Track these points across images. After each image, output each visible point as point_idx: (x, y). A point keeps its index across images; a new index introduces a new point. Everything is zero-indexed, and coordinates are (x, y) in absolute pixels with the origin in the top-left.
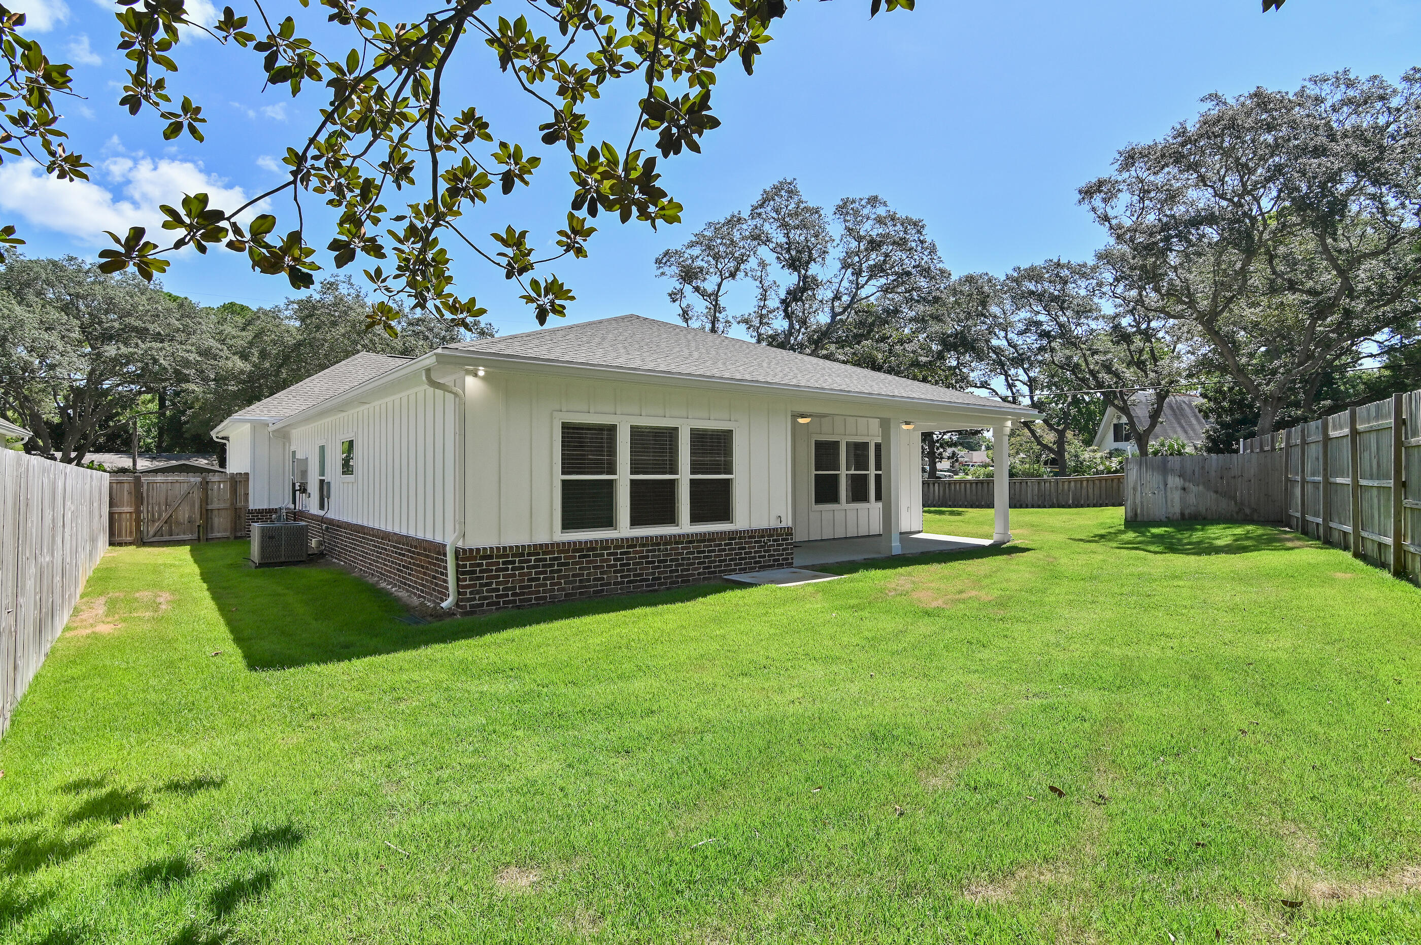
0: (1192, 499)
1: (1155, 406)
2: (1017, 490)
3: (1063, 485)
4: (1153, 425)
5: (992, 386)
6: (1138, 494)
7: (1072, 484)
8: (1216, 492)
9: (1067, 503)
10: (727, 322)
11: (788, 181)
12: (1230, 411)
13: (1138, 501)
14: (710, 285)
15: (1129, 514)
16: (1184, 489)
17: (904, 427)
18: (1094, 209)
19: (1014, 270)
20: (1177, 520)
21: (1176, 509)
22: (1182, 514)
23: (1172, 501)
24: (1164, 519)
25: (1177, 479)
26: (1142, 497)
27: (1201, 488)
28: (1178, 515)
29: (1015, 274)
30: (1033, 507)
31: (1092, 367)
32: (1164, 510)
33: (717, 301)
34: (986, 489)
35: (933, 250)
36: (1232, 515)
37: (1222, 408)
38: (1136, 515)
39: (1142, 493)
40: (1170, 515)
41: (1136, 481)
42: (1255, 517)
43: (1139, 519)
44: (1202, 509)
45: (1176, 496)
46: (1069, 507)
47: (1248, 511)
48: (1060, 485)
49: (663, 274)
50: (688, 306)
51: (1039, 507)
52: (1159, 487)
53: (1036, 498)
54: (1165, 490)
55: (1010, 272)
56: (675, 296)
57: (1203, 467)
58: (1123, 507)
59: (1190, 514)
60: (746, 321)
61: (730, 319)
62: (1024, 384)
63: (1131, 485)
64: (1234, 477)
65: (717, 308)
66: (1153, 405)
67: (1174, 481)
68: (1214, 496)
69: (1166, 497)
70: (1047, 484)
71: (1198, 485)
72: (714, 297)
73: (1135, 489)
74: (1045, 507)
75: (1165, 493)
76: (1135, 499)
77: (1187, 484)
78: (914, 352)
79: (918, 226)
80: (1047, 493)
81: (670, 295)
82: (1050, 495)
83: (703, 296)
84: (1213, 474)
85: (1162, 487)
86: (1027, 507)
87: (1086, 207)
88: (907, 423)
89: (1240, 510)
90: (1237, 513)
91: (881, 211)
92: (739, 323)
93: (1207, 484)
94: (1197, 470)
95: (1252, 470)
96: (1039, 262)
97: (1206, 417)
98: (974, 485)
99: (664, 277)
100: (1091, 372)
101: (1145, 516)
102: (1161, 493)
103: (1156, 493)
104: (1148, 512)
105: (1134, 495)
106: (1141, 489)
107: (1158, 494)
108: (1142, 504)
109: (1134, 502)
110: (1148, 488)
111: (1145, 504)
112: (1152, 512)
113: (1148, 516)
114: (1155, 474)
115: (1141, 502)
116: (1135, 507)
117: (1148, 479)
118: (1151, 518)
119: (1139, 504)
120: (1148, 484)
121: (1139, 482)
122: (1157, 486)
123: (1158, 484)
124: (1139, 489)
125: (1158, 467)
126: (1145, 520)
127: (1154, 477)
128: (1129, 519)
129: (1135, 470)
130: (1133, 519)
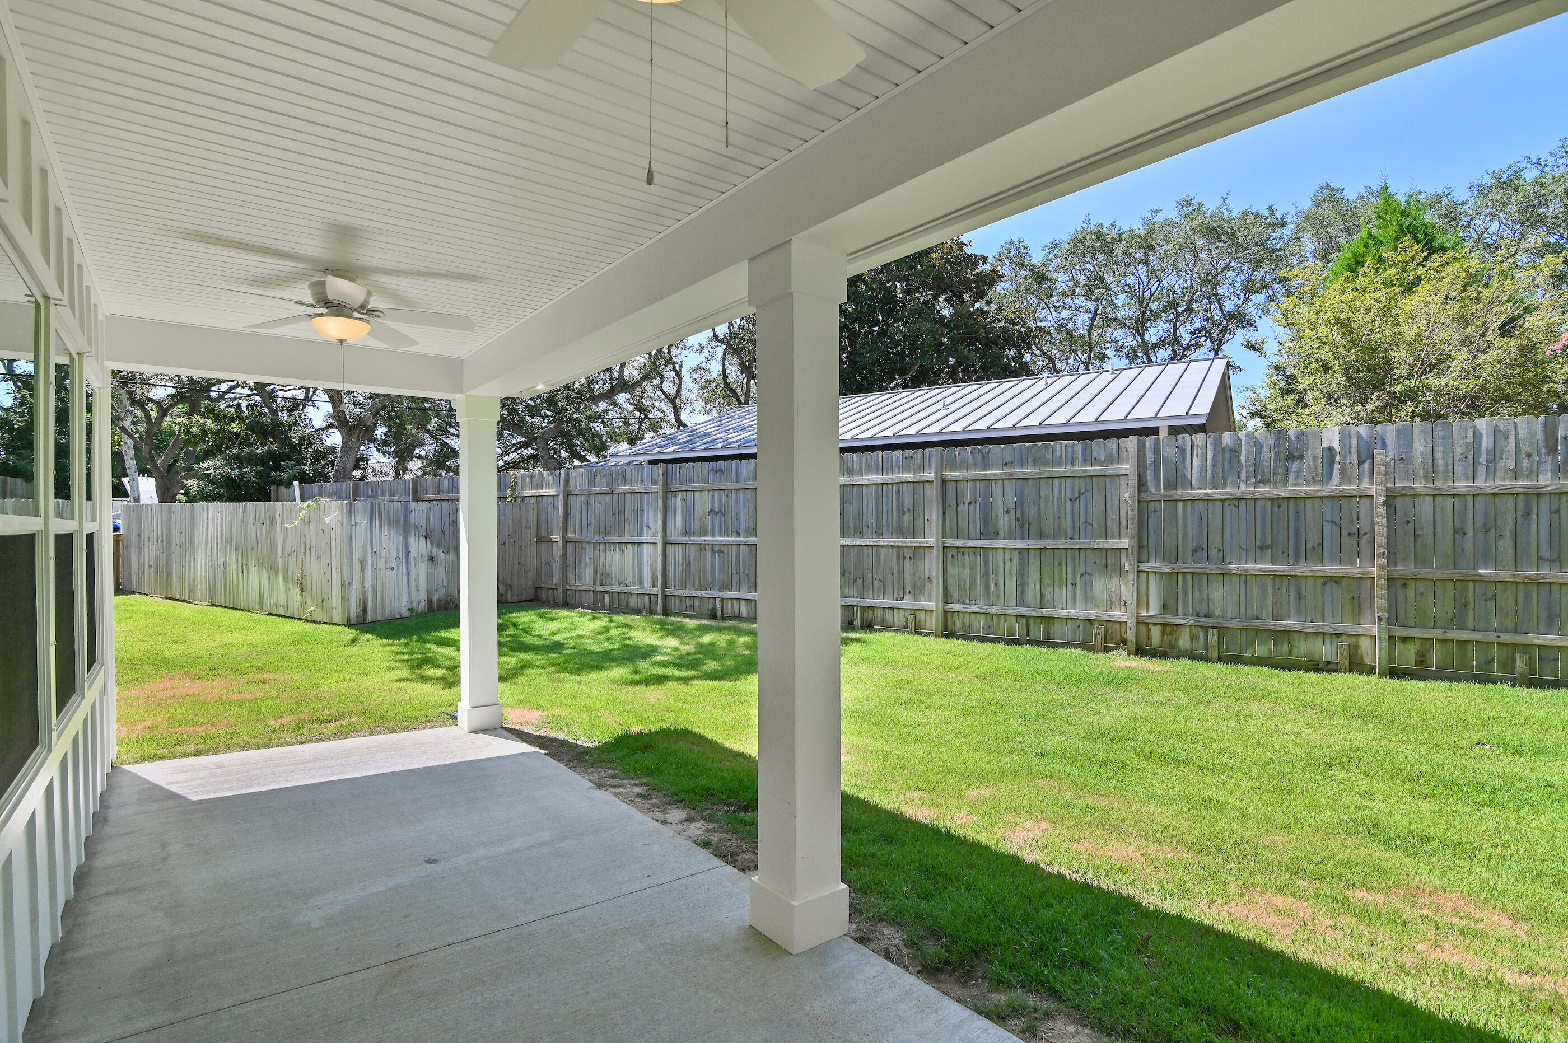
0: (441, 575)
6: (368, 571)
13: (368, 583)
15: (356, 611)
16: (431, 559)
21: (422, 595)
22: (430, 602)
23: (417, 580)
25: (423, 541)
26: (373, 577)
27: (452, 556)
28: (424, 604)
32: (406, 597)
38: (365, 611)
39: (374, 569)
40: (414, 606)
41: (366, 547)
42: (509, 597)
43: (370, 617)
44: (454, 591)
45: (422, 570)
47: (502, 589)
52: (398, 558)
54: (407, 561)
59: (439, 601)
63: (357, 555)
67: (419, 546)
69: (408, 574)
71: (448, 552)
73: (362, 562)
75: (407, 569)
76: (363, 580)
77: (435, 551)
85: (402, 555)
94: (447, 526)
95: (507, 528)
101: (379, 612)
102: (401, 567)
103: (395, 569)
104: (382, 603)
105: (362, 570)
106: (372, 561)
107: (398, 569)
108: (373, 589)
109: (363, 587)
110: (383, 560)
111: (379, 588)
112: (388, 602)
113: (383, 610)
114: (392, 534)
115: (373, 586)
116: (364, 595)
117: (383, 543)
118: (388, 613)
119: (370, 589)
120: (383, 552)
121: (369, 548)
122: (395, 555)
123: (397, 551)
124: (370, 562)
125: (397, 522)
126: (380, 617)
127: (391, 539)
128: (354, 620)
129: (363, 526)
130: (361, 620)
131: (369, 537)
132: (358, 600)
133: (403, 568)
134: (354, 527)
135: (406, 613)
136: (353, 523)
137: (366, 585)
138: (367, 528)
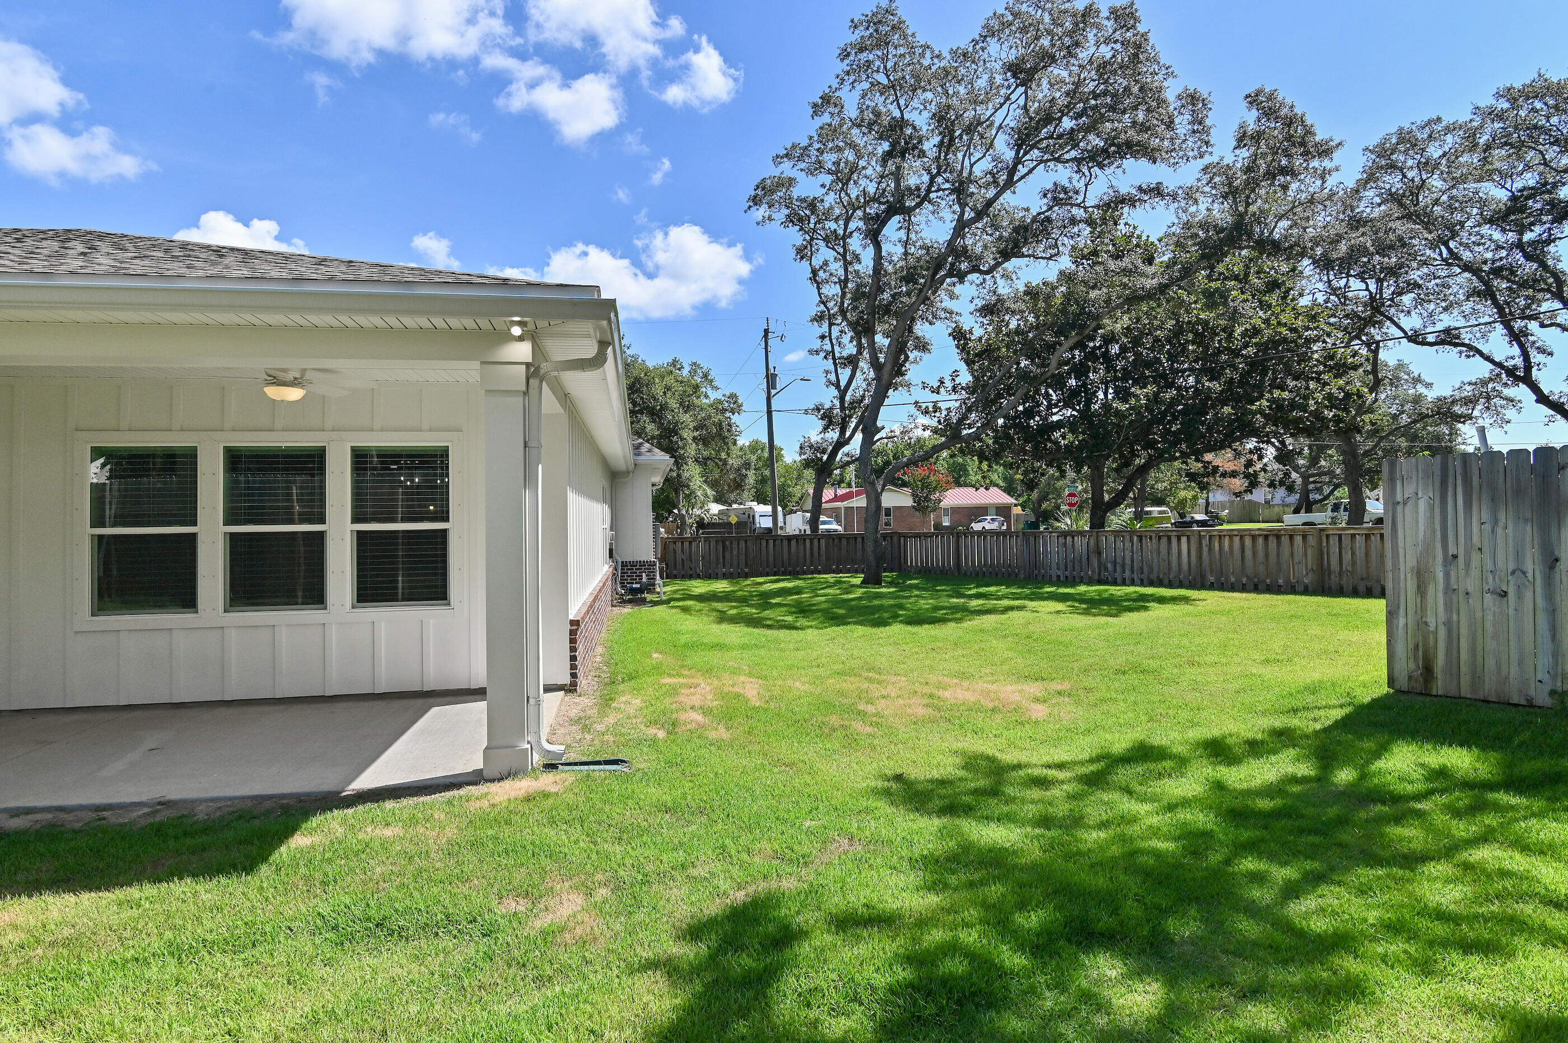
15: (1405, 666)
26: (1448, 606)
32: (1544, 661)
38: (1428, 670)
39: (1449, 590)
41: (1427, 542)
43: (1440, 685)
52: (1519, 571)
54: (1549, 582)
69: (1552, 614)
73: (1422, 576)
75: (1550, 598)
76: (1423, 609)
85: (1532, 564)
101: (1465, 680)
102: (1528, 595)
103: (1511, 595)
104: (1473, 664)
105: (1421, 590)
106: (1447, 575)
107: (1520, 596)
108: (1449, 631)
109: (1422, 624)
110: (1475, 573)
111: (1464, 631)
112: (1490, 663)
113: (1477, 678)
114: (1502, 516)
115: (1448, 624)
116: (1425, 639)
117: (1476, 539)
118: (1489, 688)
119: (1442, 632)
120: (1476, 557)
121: (1439, 545)
122: (1511, 567)
123: (1519, 556)
124: (1440, 576)
125: (1518, 493)
126: (1465, 691)
127: (1500, 531)
128: (1403, 683)
129: (1422, 504)
130: (1418, 686)
131: (1438, 527)
132: (1411, 646)
133: (1534, 596)
134: (1399, 508)
135: (1542, 698)
136: (1399, 497)
137: (1431, 620)
138: (1432, 508)
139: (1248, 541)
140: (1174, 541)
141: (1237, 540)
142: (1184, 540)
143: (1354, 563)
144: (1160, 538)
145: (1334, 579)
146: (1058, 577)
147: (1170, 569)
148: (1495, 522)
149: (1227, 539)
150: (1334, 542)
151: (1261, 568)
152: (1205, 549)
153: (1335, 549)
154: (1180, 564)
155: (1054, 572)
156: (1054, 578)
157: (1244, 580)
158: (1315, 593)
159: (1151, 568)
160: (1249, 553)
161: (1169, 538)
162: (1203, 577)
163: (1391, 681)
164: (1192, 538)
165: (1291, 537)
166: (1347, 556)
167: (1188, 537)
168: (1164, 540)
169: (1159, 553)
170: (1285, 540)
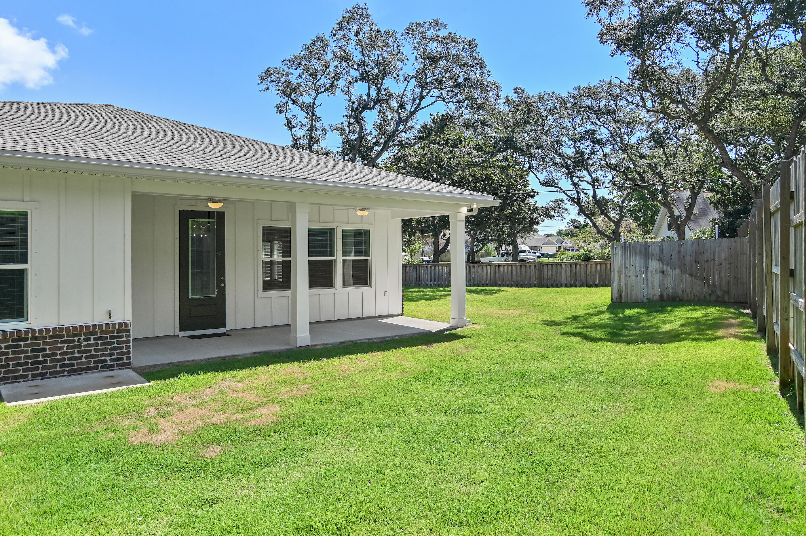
0: (669, 282)
1: (690, 201)
2: (554, 272)
3: (591, 267)
4: (688, 217)
5: (559, 185)
6: (623, 277)
7: (599, 266)
8: (691, 275)
9: (594, 283)
10: (324, 130)
11: (361, 6)
12: (734, 203)
13: (623, 283)
14: (308, 99)
15: (616, 295)
16: (663, 272)
17: (359, 213)
18: (600, 21)
19: (575, 89)
20: (656, 302)
21: (655, 291)
22: (661, 296)
23: (653, 283)
24: (645, 300)
25: (657, 262)
26: (626, 280)
27: (678, 271)
28: (657, 297)
29: (576, 92)
30: (566, 286)
31: (639, 169)
32: (645, 292)
33: (312, 112)
34: (528, 271)
35: (482, 65)
36: (705, 297)
37: (728, 200)
38: (621, 296)
39: (626, 276)
40: (651, 297)
42: (726, 299)
43: (623, 300)
44: (679, 291)
45: (656, 278)
46: (596, 286)
47: (719, 293)
48: (589, 266)
49: (267, 89)
50: (293, 117)
51: (571, 286)
52: (640, 271)
53: (569, 278)
54: (646, 273)
55: (572, 90)
56: (281, 109)
57: (679, 252)
58: (610, 288)
59: (668, 295)
60: (339, 129)
61: (326, 127)
62: (589, 183)
63: (616, 269)
64: (707, 261)
65: (313, 119)
66: (688, 199)
67: (654, 265)
68: (689, 278)
69: (647, 280)
70: (578, 267)
71: (675, 269)
72: (310, 108)
73: (620, 272)
74: (576, 286)
75: (646, 277)
76: (620, 281)
77: (665, 268)
78: (469, 153)
79: (472, 45)
80: (578, 274)
81: (278, 108)
82: (580, 276)
83: (302, 108)
84: (688, 258)
85: (643, 270)
86: (561, 286)
87: (595, 18)
88: (362, 210)
89: (713, 292)
90: (710, 295)
91: (443, 33)
92: (333, 131)
93: (683, 267)
94: (674, 254)
95: (723, 254)
96: (594, 83)
97: (716, 207)
98: (519, 267)
99: (267, 92)
100: (638, 172)
101: (629, 298)
102: (642, 276)
103: (639, 276)
104: (631, 293)
105: (620, 277)
108: (626, 286)
109: (620, 285)
110: (631, 271)
111: (629, 286)
112: (634, 293)
113: (632, 297)
114: (637, 258)
115: (625, 284)
116: (620, 289)
117: (632, 263)
118: (634, 299)
119: (624, 286)
120: (632, 267)
121: (623, 265)
122: (639, 270)
123: (641, 268)
124: (624, 272)
125: (641, 252)
126: (629, 301)
127: (637, 261)
128: (615, 300)
129: (620, 254)
130: (619, 300)
131: (624, 259)
132: (617, 290)
133: (644, 276)
136: (615, 253)
137: (622, 284)
138: (622, 255)
139: (514, 268)
140: (485, 268)
141: (510, 267)
142: (489, 267)
143: (552, 275)
144: (478, 266)
145: (545, 281)
146: (431, 284)
147: (482, 279)
148: (636, 259)
149: (506, 267)
150: (545, 267)
151: (519, 278)
152: (497, 271)
153: (545, 270)
154: (487, 278)
155: (429, 283)
156: (429, 285)
157: (512, 283)
158: (539, 286)
159: (474, 280)
160: (514, 272)
161: (482, 267)
162: (496, 283)
163: (612, 300)
164: (492, 267)
165: (530, 266)
166: (550, 273)
167: (490, 266)
168: (480, 268)
169: (478, 273)
170: (528, 267)
